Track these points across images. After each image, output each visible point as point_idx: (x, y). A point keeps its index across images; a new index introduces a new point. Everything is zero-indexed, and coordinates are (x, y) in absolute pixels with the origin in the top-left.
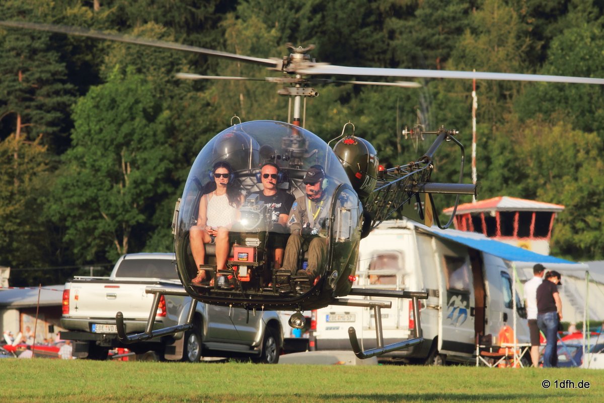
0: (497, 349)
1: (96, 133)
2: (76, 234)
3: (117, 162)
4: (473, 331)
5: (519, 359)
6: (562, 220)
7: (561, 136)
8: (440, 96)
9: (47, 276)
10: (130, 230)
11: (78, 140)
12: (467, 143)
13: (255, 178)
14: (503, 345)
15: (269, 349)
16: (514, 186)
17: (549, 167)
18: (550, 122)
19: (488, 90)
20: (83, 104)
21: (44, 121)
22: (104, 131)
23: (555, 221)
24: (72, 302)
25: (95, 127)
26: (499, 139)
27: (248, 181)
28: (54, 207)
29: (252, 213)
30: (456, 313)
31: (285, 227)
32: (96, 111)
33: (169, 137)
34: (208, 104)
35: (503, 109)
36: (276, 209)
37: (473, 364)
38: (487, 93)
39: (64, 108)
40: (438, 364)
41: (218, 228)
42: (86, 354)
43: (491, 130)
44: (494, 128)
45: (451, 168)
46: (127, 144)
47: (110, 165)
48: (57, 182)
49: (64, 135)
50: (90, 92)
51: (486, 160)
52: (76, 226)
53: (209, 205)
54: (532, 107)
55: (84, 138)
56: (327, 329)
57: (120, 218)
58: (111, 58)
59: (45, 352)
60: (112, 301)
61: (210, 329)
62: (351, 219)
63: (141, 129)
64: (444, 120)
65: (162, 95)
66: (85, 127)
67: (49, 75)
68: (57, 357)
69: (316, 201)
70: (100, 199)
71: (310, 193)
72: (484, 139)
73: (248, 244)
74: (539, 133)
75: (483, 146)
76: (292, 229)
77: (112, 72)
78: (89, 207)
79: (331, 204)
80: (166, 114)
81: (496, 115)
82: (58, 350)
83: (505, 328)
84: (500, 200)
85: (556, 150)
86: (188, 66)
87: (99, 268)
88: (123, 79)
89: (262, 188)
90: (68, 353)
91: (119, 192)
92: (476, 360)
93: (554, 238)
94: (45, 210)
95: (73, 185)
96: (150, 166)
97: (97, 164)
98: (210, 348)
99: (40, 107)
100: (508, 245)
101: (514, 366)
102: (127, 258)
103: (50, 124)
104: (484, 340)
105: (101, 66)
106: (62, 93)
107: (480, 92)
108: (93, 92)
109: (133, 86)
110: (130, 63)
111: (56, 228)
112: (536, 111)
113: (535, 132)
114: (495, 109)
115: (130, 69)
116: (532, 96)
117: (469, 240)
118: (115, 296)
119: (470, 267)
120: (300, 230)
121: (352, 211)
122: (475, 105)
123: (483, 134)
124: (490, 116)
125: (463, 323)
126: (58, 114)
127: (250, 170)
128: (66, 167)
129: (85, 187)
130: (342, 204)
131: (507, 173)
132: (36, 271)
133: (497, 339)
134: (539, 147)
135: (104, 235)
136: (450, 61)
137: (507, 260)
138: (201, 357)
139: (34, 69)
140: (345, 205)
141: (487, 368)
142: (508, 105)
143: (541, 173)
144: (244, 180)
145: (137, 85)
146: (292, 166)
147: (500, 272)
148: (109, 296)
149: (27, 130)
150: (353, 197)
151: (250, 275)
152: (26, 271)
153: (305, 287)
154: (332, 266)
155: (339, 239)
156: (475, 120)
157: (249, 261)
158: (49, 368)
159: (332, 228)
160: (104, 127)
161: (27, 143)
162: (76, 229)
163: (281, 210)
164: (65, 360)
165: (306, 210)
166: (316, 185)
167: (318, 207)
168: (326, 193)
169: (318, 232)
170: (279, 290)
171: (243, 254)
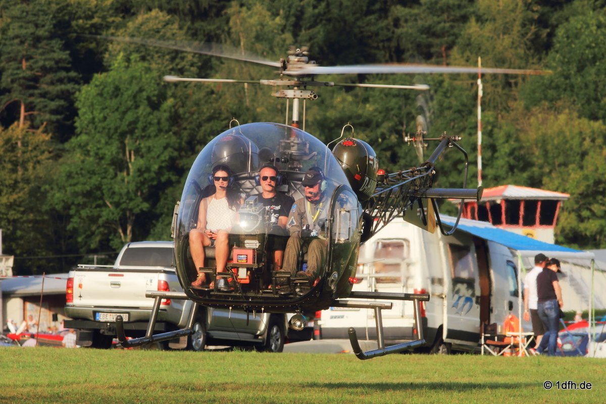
0: (502, 338)
1: (100, 121)
2: (80, 222)
3: (121, 150)
4: (478, 320)
5: (524, 348)
6: (567, 208)
7: (567, 124)
8: (446, 84)
9: (51, 264)
10: (134, 218)
11: (82, 128)
12: (473, 132)
13: (254, 181)
14: (508, 334)
15: (274, 337)
16: (519, 174)
17: (555, 155)
18: (555, 110)
19: (493, 78)
20: (87, 92)
21: (47, 109)
22: (108, 120)
23: (561, 210)
24: (76, 291)
25: (99, 115)
27: (248, 184)
28: (58, 195)
29: (251, 214)
30: (462, 301)
31: (284, 229)
32: (99, 98)
33: (172, 125)
34: (212, 92)
35: (508, 96)
36: (275, 212)
37: (478, 352)
38: (493, 80)
39: (67, 96)
40: (442, 352)
41: (218, 231)
42: (90, 343)
43: (497, 118)
44: (500, 116)
45: (457, 156)
46: (131, 132)
47: (114, 153)
48: (61, 170)
49: (69, 123)
50: (94, 80)
51: (491, 148)
52: (80, 214)
53: (208, 209)
54: (537, 95)
55: (88, 126)
56: (332, 317)
57: (124, 206)
58: (115, 46)
59: (49, 340)
60: (116, 289)
61: (214, 318)
62: (350, 220)
63: (144, 117)
64: (449, 108)
66: (89, 115)
67: (52, 63)
68: (60, 345)
69: (315, 203)
70: (104, 187)
71: (309, 195)
72: (490, 128)
73: (247, 246)
74: (544, 121)
75: (489, 134)
76: (291, 231)
77: (116, 60)
78: (93, 195)
80: (170, 102)
81: (501, 103)
82: (62, 338)
83: (510, 317)
84: (506, 188)
85: (561, 138)
87: (103, 257)
88: (127, 67)
89: (261, 191)
90: (72, 341)
91: (123, 180)
92: (481, 349)
93: (560, 226)
94: (49, 198)
95: (77, 173)
96: (153, 154)
97: (101, 152)
98: (214, 337)
99: (44, 95)
100: (512, 234)
101: (520, 355)
102: (130, 247)
103: (54, 112)
104: (489, 329)
105: (105, 53)
106: (66, 81)
107: (485, 80)
108: (97, 79)
109: (138, 74)
110: (134, 51)
111: (60, 217)
112: (541, 99)
113: (540, 120)
114: (500, 96)
115: (134, 56)
116: (537, 84)
117: (475, 228)
118: (119, 285)
119: (475, 255)
120: (299, 232)
121: (351, 212)
122: (480, 93)
123: (488, 123)
124: (496, 104)
125: (468, 311)
126: (62, 102)
127: (249, 173)
128: (69, 156)
129: (89, 176)
130: (342, 206)
131: (512, 162)
132: (40, 259)
133: (502, 328)
134: (544, 135)
135: (108, 223)
136: (455, 49)
137: (512, 249)
138: (206, 346)
139: (38, 57)
140: (345, 206)
141: (492, 357)
142: (513, 93)
143: (546, 162)
144: (243, 184)
145: (141, 72)
146: (291, 168)
147: (506, 261)
148: (112, 284)
149: (30, 118)
150: (352, 198)
151: (249, 278)
152: (30, 260)
153: (304, 289)
154: (332, 267)
155: (339, 240)
156: (480, 109)
157: (249, 263)
158: (53, 357)
159: (331, 229)
160: (108, 115)
161: (31, 131)
162: (80, 218)
163: (280, 213)
164: (69, 348)
165: (305, 212)
166: (315, 187)
167: (317, 209)
168: (325, 195)
169: (317, 234)
170: (279, 292)
171: (243, 256)
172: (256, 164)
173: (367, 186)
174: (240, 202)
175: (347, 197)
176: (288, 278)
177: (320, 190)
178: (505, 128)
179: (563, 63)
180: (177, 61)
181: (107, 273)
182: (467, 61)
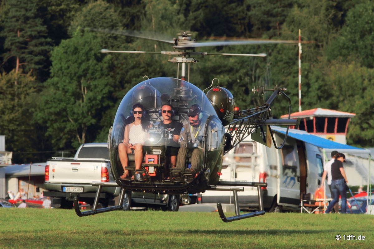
0: (314, 202)
1: (65, 69)
2: (53, 131)
3: (78, 87)
4: (299, 191)
6: (354, 122)
7: (354, 70)
8: (279, 46)
9: (36, 157)
10: (86, 128)
11: (55, 73)
12: (295, 75)
13: (158, 114)
14: (317, 200)
15: (173, 202)
16: (324, 101)
17: (346, 90)
18: (347, 62)
20: (57, 51)
21: (33, 61)
22: (70, 68)
23: (350, 123)
24: (51, 173)
25: (65, 65)
26: (315, 73)
27: (154, 115)
28: (39, 114)
29: (156, 134)
30: (289, 180)
31: (177, 143)
32: (65, 55)
33: (110, 71)
35: (318, 54)
36: (171, 132)
37: (299, 211)
38: (308, 44)
39: (46, 54)
40: (277, 211)
41: (136, 144)
42: (60, 205)
43: (310, 67)
44: (312, 65)
46: (85, 75)
47: (74, 88)
48: (41, 99)
49: (46, 70)
50: (61, 43)
51: (307, 85)
52: (53, 126)
53: (130, 131)
54: (335, 52)
55: (58, 72)
57: (80, 121)
58: (75, 23)
59: (34, 204)
60: (75, 173)
62: (217, 137)
63: (93, 66)
64: (281, 61)
65: (106, 45)
66: (58, 65)
67: (36, 33)
68: (41, 207)
69: (196, 126)
70: (68, 109)
71: (192, 122)
72: (306, 73)
73: (154, 153)
74: (340, 69)
75: (305, 77)
76: (181, 144)
77: (76, 31)
78: (61, 115)
79: (205, 128)
80: (109, 57)
81: (313, 58)
82: (42, 203)
83: (319, 189)
84: (316, 110)
85: (350, 79)
86: (122, 28)
87: (67, 152)
88: (82, 36)
89: (163, 120)
90: (48, 205)
91: (80, 105)
92: (301, 209)
93: (349, 133)
94: (34, 116)
95: (51, 101)
96: (98, 89)
97: (66, 88)
98: (136, 202)
99: (31, 53)
100: (320, 138)
102: (84, 146)
103: (37, 63)
104: (306, 197)
105: (68, 27)
106: (44, 44)
107: (304, 43)
108: (63, 43)
109: (89, 40)
110: (86, 26)
111: (41, 128)
112: (338, 55)
113: (337, 68)
114: (312, 53)
115: (87, 29)
116: (335, 46)
117: (297, 134)
118: (77, 170)
119: (297, 151)
120: (186, 144)
121: (218, 132)
122: (300, 52)
123: (305, 70)
124: (310, 58)
125: (293, 186)
126: (42, 57)
127: (155, 109)
128: (46, 90)
129: (58, 102)
130: (212, 128)
131: (320, 94)
132: (28, 154)
133: (314, 196)
134: (340, 77)
135: (70, 132)
136: (285, 24)
137: (320, 147)
138: (131, 207)
139: (27, 29)
140: (214, 128)
141: (308, 214)
142: (320, 51)
143: (341, 94)
144: (152, 115)
145: (91, 39)
146: (181, 106)
147: (315, 155)
148: (74, 169)
149: (23, 67)
150: (219, 124)
151: (156, 172)
152: (23, 154)
153: (190, 179)
154: (207, 165)
155: (210, 149)
156: (300, 61)
157: (155, 163)
158: (36, 214)
159: (206, 142)
160: (70, 65)
161: (23, 75)
162: (53, 128)
163: (175, 133)
164: (46, 209)
165: (190, 132)
166: (195, 117)
167: (197, 130)
168: (202, 121)
169: (197, 145)
170: (174, 181)
171: (151, 159)
172: (159, 104)
173: (228, 116)
174: (150, 127)
175: (215, 122)
176: (180, 172)
177: (198, 118)
178: (316, 73)
179: (351, 33)
181: (70, 163)
182: (292, 31)
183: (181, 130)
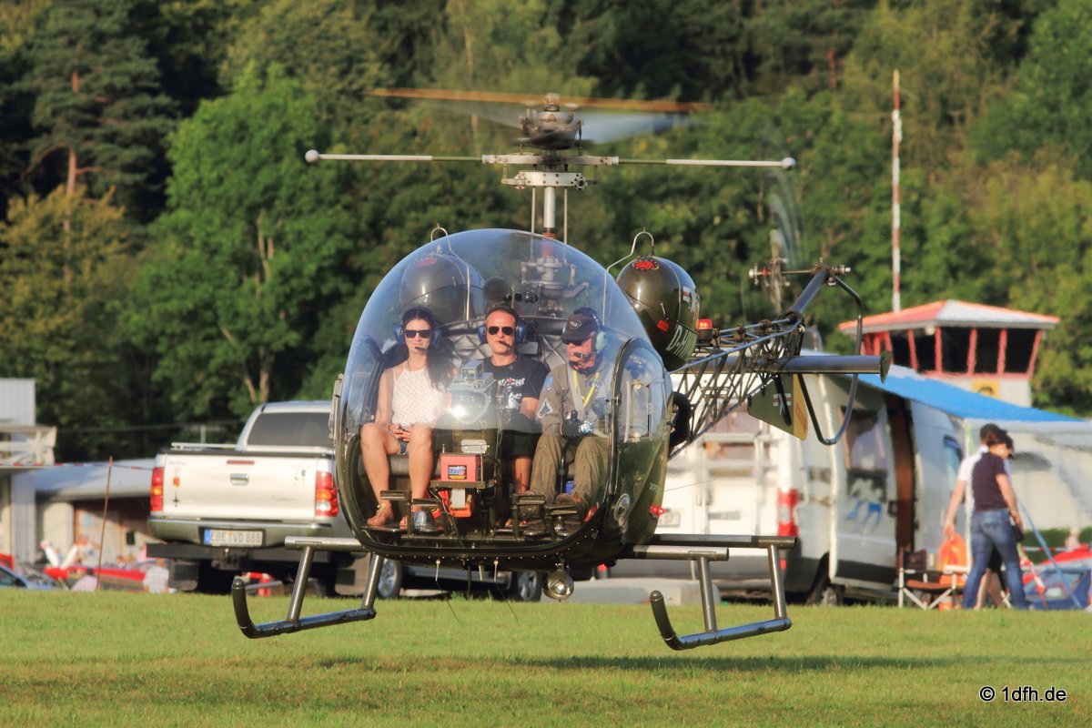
0: (935, 576)
1: (212, 185)
2: (176, 368)
3: (249, 238)
4: (893, 543)
6: (1054, 343)
7: (1053, 192)
8: (835, 120)
9: (124, 443)
10: (271, 359)
11: (180, 197)
12: (884, 204)
13: (476, 337)
14: (948, 568)
16: (967, 281)
17: (1032, 248)
18: (1033, 165)
19: (920, 108)
20: (188, 133)
21: (117, 163)
22: (226, 182)
23: (1042, 345)
24: (168, 490)
25: (209, 175)
26: (941, 198)
27: (465, 342)
28: (135, 318)
29: (472, 393)
31: (533, 422)
32: (212, 145)
33: (343, 191)
34: (414, 133)
35: (948, 142)
36: (515, 390)
37: (892, 602)
38: (920, 113)
39: (153, 140)
40: (829, 602)
41: (413, 426)
42: (194, 584)
43: (926, 181)
44: (932, 176)
45: (855, 249)
46: (268, 204)
47: (237, 242)
48: (141, 273)
49: (155, 188)
50: (200, 110)
51: (918, 234)
52: (176, 353)
53: (395, 388)
54: (1000, 139)
55: (189, 193)
57: (254, 338)
58: (239, 50)
59: (121, 579)
60: (240, 489)
62: (650, 401)
63: (292, 177)
64: (842, 162)
65: (331, 116)
66: (191, 174)
67: (126, 80)
68: (140, 588)
69: (587, 372)
70: (219, 303)
71: (575, 359)
72: (914, 197)
73: (465, 449)
74: (1012, 187)
75: (913, 209)
76: (544, 424)
77: (242, 74)
78: (199, 319)
80: (338, 149)
81: (935, 154)
82: (141, 576)
84: (943, 306)
85: (1043, 217)
86: (379, 64)
87: (217, 429)
88: (262, 88)
89: (489, 353)
90: (161, 582)
91: (253, 291)
92: (897, 597)
93: (1041, 374)
94: (120, 324)
95: (170, 279)
96: (306, 245)
97: (213, 240)
98: (416, 575)
99: (111, 138)
100: (957, 388)
102: (267, 411)
103: (130, 168)
104: (913, 560)
105: (221, 63)
106: (150, 112)
107: (907, 112)
108: (205, 111)
109: (280, 101)
110: (273, 59)
111: (140, 357)
112: (1007, 147)
113: (1006, 184)
114: (933, 142)
115: (275, 68)
116: (1000, 120)
118: (246, 480)
119: (888, 428)
120: (559, 424)
121: (652, 386)
122: (898, 136)
123: (912, 188)
124: (925, 156)
126: (144, 151)
127: (467, 323)
128: (156, 247)
129: (191, 283)
130: (635, 376)
131: (954, 259)
132: (103, 434)
133: (936, 558)
134: (1012, 212)
135: (226, 370)
136: (852, 55)
137: (955, 416)
138: (402, 590)
139: (101, 70)
140: (640, 376)
141: (918, 610)
142: (956, 135)
143: (1016, 259)
144: (457, 342)
145: (285, 98)
146: (542, 313)
147: (942, 438)
148: (234, 478)
149: (88, 180)
150: (654, 363)
151: (471, 506)
152: (86, 434)
153: (570, 525)
154: (620, 485)
155: (630, 437)
156: (896, 163)
157: (468, 480)
158: (126, 608)
159: (616, 418)
160: (226, 173)
161: (88, 202)
162: (176, 358)
163: (525, 391)
164: (156, 594)
165: (569, 389)
166: (585, 344)
167: (590, 385)
168: (604, 357)
169: (592, 427)
170: (525, 532)
171: (458, 468)
172: (480, 308)
173: (680, 341)
174: (452, 375)
175: (645, 361)
176: (541, 507)
177: (594, 349)
178: (943, 198)
179: (1046, 81)
180: (351, 76)
181: (224, 459)
182: (874, 77)
183: (543, 383)
